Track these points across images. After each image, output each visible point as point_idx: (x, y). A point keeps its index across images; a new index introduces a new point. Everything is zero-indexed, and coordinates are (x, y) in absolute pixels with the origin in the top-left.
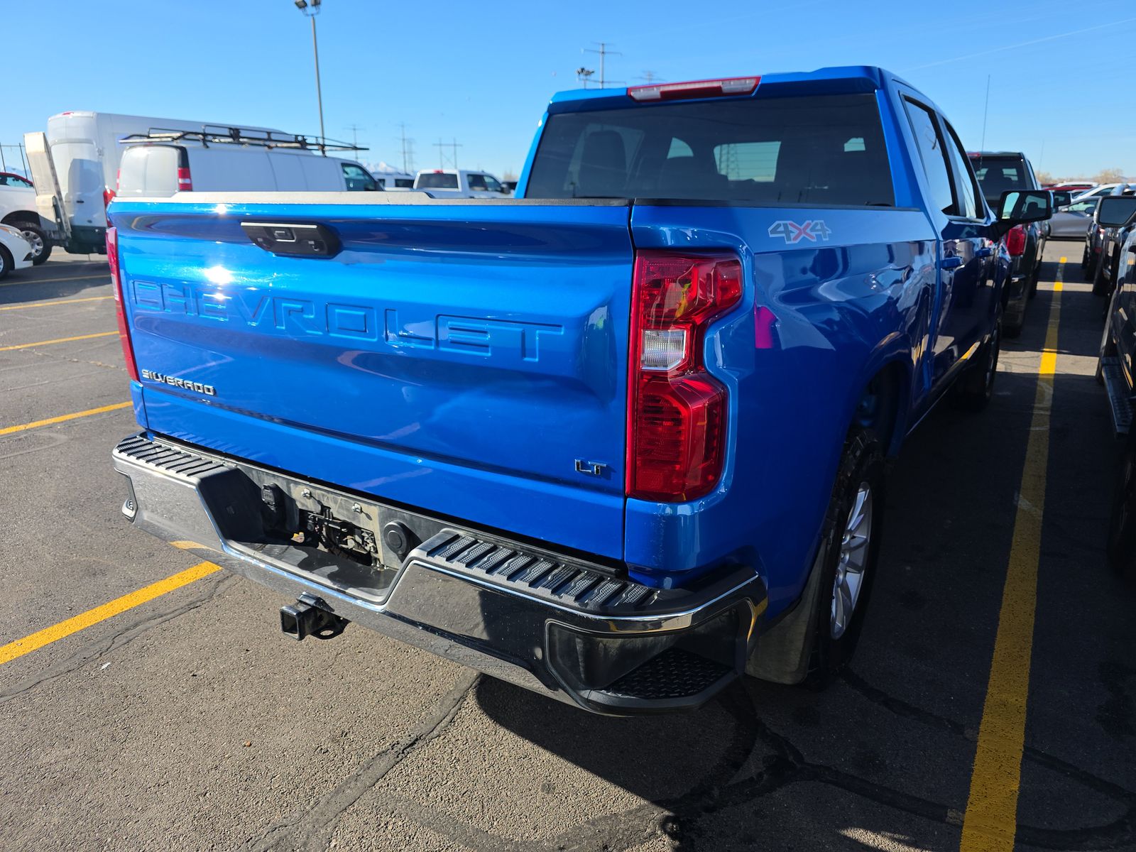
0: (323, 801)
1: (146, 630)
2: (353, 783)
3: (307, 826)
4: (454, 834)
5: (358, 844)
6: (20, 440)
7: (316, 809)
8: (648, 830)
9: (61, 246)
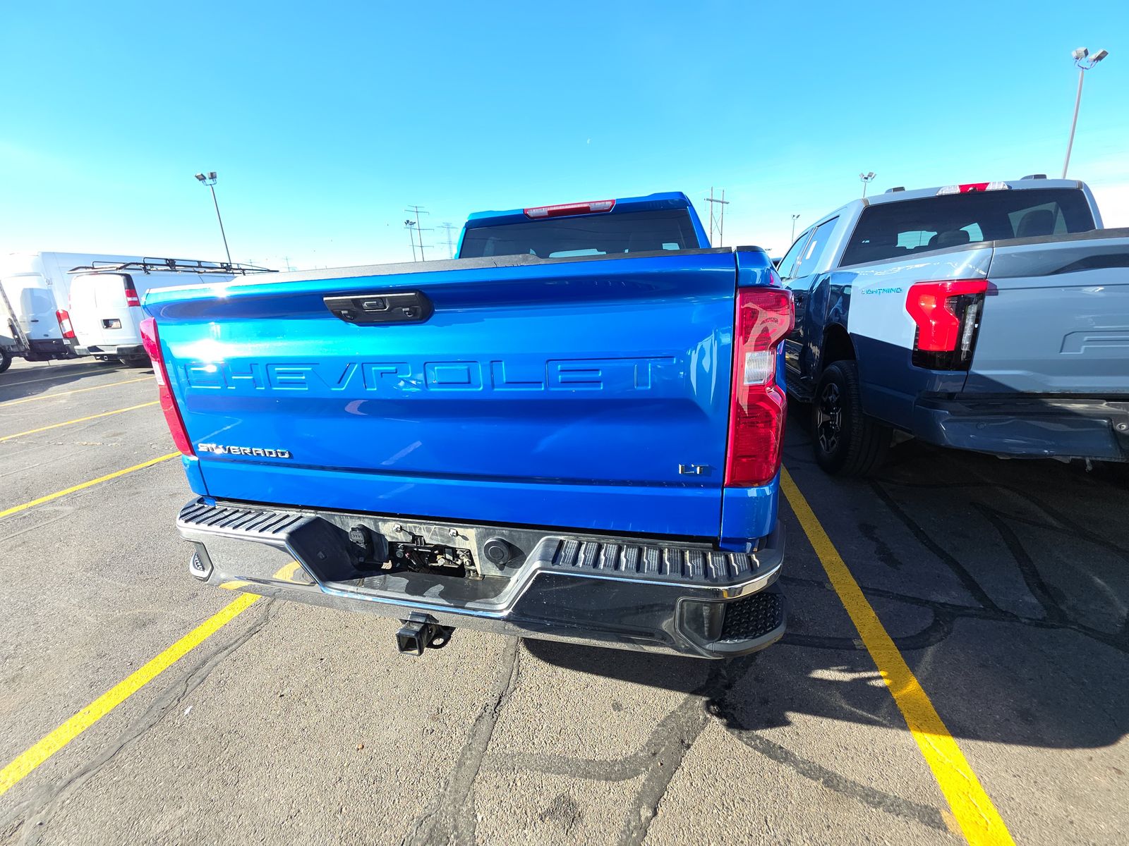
0: (451, 779)
1: (216, 665)
2: (468, 753)
3: (449, 808)
4: (572, 771)
5: (500, 810)
6: (25, 517)
7: (448, 789)
8: (701, 717)
9: (20, 357)
